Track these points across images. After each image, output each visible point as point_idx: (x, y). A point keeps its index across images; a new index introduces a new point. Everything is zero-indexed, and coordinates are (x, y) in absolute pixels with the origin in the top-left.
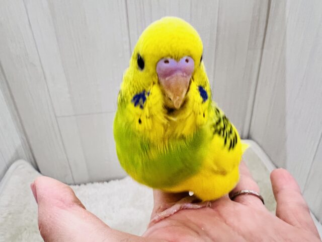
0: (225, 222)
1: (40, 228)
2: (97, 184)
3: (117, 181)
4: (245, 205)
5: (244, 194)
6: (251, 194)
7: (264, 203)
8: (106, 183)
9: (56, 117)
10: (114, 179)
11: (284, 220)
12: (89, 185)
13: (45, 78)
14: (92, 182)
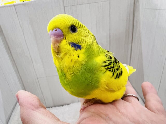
0: (120, 112)
1: (22, 121)
2: (57, 108)
3: (67, 106)
4: (129, 102)
5: (129, 96)
6: (132, 96)
7: (139, 101)
8: (61, 107)
9: (37, 78)
10: (65, 105)
11: (150, 110)
12: (54, 108)
13: (32, 62)
14: (55, 107)
